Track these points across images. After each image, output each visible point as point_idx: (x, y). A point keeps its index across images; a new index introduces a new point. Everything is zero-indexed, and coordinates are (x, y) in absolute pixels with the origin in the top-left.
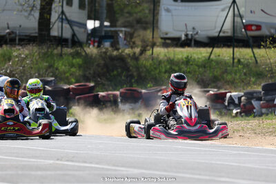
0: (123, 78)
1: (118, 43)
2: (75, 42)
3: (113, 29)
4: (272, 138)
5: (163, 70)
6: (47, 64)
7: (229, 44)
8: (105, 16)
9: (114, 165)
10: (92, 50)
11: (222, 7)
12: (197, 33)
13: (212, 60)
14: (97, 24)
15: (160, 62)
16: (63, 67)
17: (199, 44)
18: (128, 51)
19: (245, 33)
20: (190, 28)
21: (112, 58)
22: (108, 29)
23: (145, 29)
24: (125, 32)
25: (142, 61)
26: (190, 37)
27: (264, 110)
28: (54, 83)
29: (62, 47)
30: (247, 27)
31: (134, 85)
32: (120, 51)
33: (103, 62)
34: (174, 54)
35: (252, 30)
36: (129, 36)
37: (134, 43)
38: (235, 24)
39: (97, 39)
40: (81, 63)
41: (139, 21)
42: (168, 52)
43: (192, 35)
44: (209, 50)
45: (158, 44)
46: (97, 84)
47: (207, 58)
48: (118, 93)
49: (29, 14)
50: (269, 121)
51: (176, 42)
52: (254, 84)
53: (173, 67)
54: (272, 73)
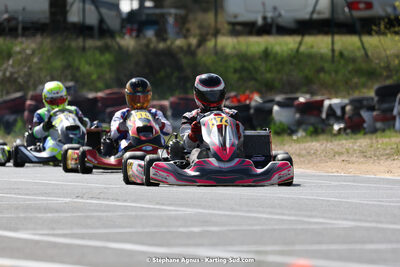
1: (165, 31)
2: (103, 31)
3: (158, 11)
4: (389, 162)
5: (232, 69)
6: (64, 63)
7: (326, 29)
10: (128, 42)
12: (280, 15)
13: (302, 54)
14: (135, 4)
15: (226, 58)
16: (87, 67)
17: (283, 30)
18: (179, 42)
19: (349, 14)
20: (269, 8)
21: (157, 53)
22: (152, 11)
23: (205, 10)
24: (176, 15)
26: (269, 20)
27: (379, 125)
28: (76, 91)
29: (84, 38)
30: (353, 5)
31: (191, 92)
32: (169, 43)
33: (143, 59)
34: (248, 45)
35: (358, 9)
36: (182, 21)
37: (188, 30)
39: (135, 26)
40: (111, 60)
42: (238, 43)
43: (272, 18)
44: (298, 39)
45: (223, 31)
47: (295, 51)
48: (166, 103)
50: (386, 140)
51: (250, 28)
52: (364, 86)
53: (246, 64)
54: (390, 71)
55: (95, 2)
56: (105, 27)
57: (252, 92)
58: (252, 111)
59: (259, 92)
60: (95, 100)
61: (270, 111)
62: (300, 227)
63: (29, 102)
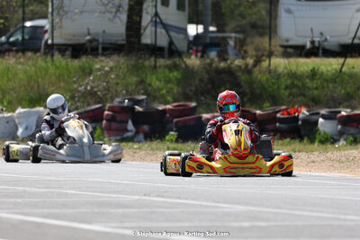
1: (227, 52)
2: (172, 51)
3: (220, 35)
5: (283, 86)
6: (138, 79)
8: (209, 18)
9: (215, 202)
10: (194, 61)
11: (357, 6)
12: (326, 40)
13: (344, 73)
14: (201, 29)
15: (278, 76)
16: (158, 83)
17: (328, 53)
18: (238, 62)
20: (316, 33)
21: (219, 72)
22: (214, 35)
23: (261, 35)
24: (236, 38)
26: (317, 44)
28: (147, 103)
29: (156, 57)
31: (247, 105)
32: (229, 62)
33: (207, 76)
34: (297, 66)
36: (241, 44)
37: (246, 52)
39: (200, 48)
40: (179, 77)
41: (254, 26)
42: (289, 64)
43: (319, 42)
44: (341, 60)
45: (276, 53)
46: (200, 104)
47: (338, 70)
49: (114, 17)
51: (301, 51)
53: (296, 82)
55: (165, 26)
56: (174, 48)
57: (300, 106)
58: (300, 122)
59: (307, 106)
60: (164, 111)
61: (316, 123)
62: (336, 223)
63: (106, 112)
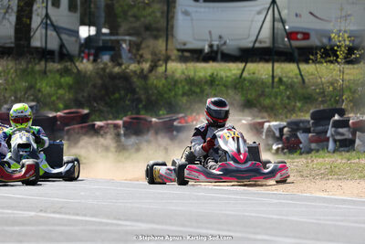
0: (127, 102)
1: (120, 56)
2: (63, 55)
3: (113, 38)
4: (324, 182)
5: (180, 92)
6: (27, 84)
7: (267, 57)
8: (102, 20)
9: (115, 219)
10: (86, 65)
11: (258, 9)
12: (225, 43)
13: (245, 79)
14: (93, 31)
15: (176, 82)
16: (48, 88)
17: (229, 58)
18: (133, 67)
19: (287, 43)
20: (215, 37)
21: (113, 77)
22: (108, 38)
23: (156, 38)
24: (130, 41)
25: (153, 80)
27: (313, 146)
28: (36, 110)
29: (46, 61)
30: (291, 35)
31: (142, 112)
32: (123, 67)
33: (99, 82)
34: (195, 72)
35: (297, 39)
36: (136, 47)
37: (141, 56)
38: (276, 31)
39: (93, 51)
40: (71, 82)
41: (148, 28)
42: (186, 69)
43: (218, 45)
44: (241, 65)
45: (173, 58)
46: (93, 111)
47: (238, 76)
48: (120, 122)
49: (3, 18)
50: (320, 160)
51: (198, 55)
52: (301, 110)
53: (193, 88)
54: (324, 96)
55: (56, 29)
56: (65, 51)
57: (199, 114)
60: (55, 117)
